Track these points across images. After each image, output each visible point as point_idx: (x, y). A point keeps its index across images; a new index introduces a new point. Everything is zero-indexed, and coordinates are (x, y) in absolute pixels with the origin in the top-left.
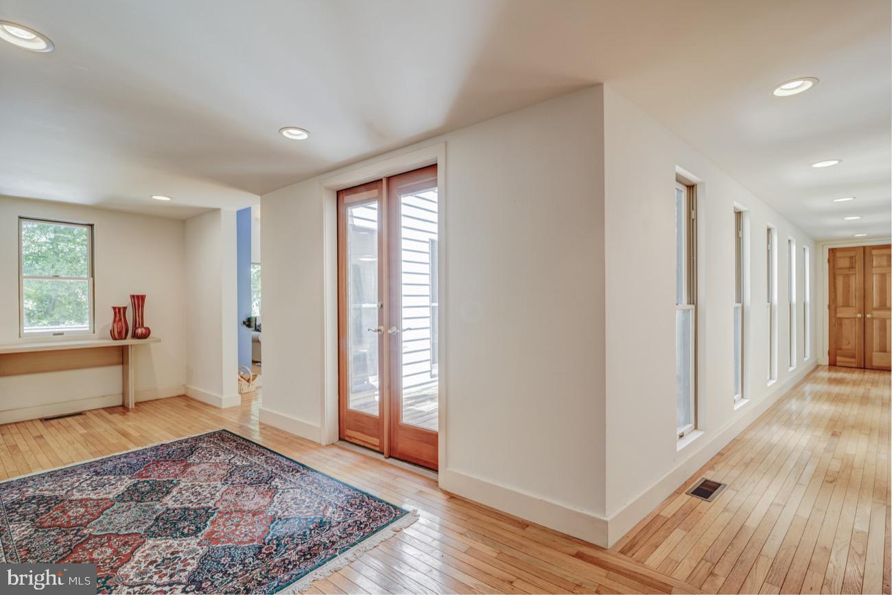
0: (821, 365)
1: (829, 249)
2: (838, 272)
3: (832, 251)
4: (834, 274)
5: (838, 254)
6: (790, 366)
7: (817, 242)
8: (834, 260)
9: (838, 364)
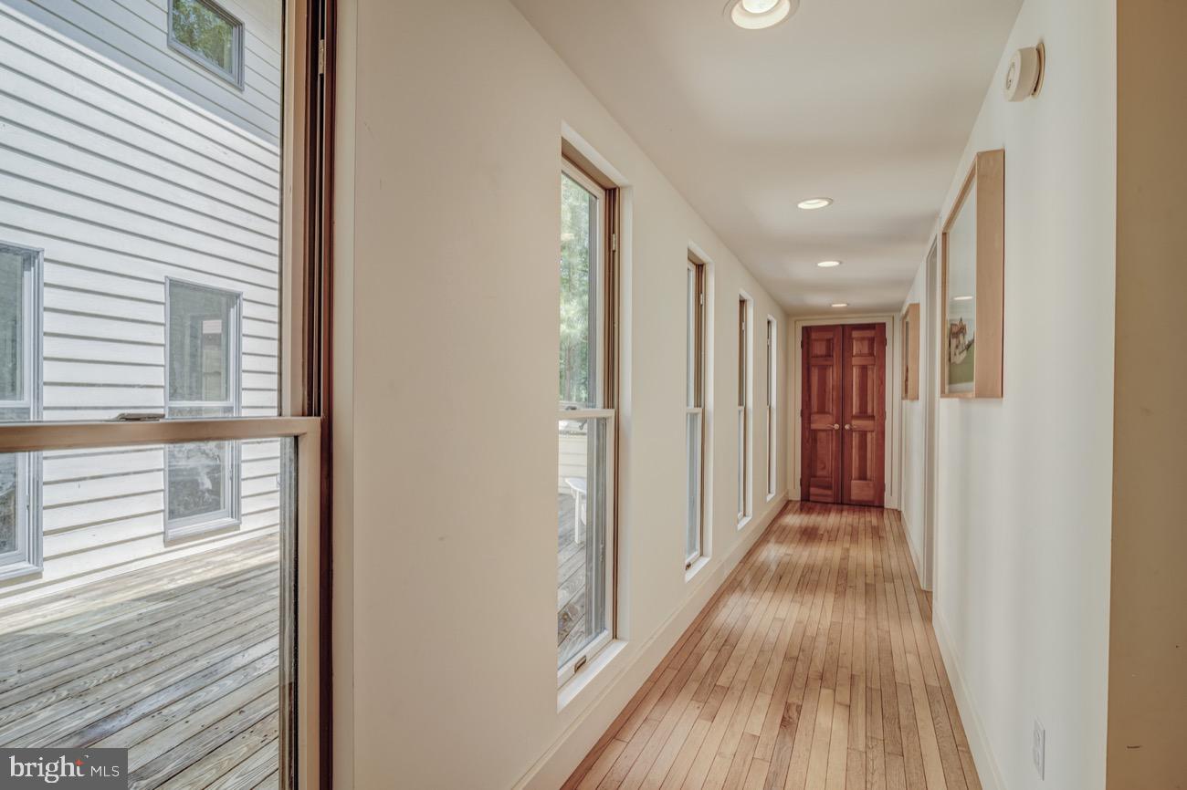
0: (791, 501)
1: (803, 328)
2: (813, 361)
3: (807, 331)
4: (808, 364)
5: (814, 335)
6: (745, 515)
7: (788, 314)
8: (808, 343)
9: (812, 498)
